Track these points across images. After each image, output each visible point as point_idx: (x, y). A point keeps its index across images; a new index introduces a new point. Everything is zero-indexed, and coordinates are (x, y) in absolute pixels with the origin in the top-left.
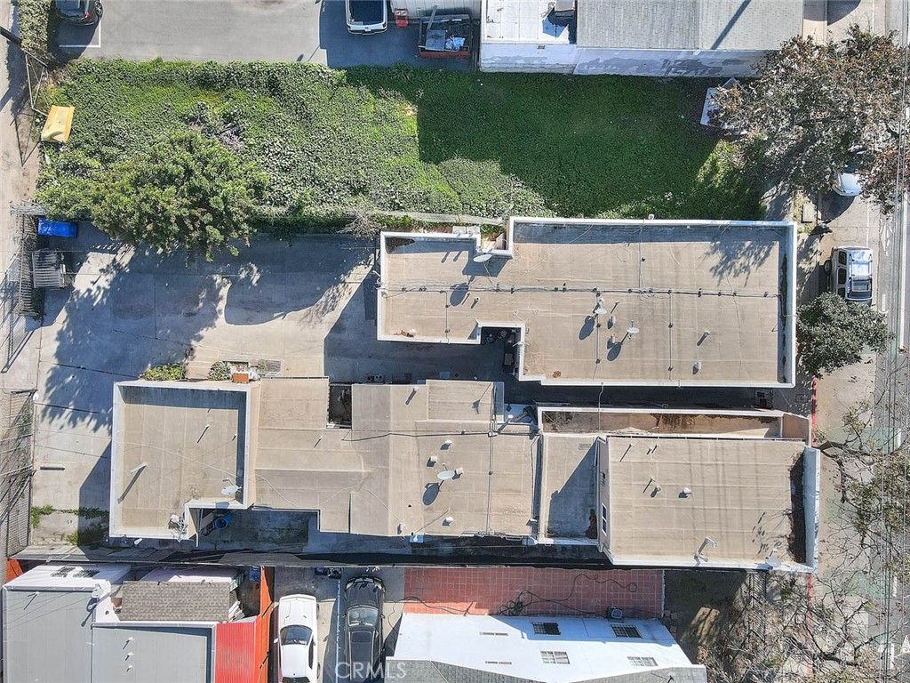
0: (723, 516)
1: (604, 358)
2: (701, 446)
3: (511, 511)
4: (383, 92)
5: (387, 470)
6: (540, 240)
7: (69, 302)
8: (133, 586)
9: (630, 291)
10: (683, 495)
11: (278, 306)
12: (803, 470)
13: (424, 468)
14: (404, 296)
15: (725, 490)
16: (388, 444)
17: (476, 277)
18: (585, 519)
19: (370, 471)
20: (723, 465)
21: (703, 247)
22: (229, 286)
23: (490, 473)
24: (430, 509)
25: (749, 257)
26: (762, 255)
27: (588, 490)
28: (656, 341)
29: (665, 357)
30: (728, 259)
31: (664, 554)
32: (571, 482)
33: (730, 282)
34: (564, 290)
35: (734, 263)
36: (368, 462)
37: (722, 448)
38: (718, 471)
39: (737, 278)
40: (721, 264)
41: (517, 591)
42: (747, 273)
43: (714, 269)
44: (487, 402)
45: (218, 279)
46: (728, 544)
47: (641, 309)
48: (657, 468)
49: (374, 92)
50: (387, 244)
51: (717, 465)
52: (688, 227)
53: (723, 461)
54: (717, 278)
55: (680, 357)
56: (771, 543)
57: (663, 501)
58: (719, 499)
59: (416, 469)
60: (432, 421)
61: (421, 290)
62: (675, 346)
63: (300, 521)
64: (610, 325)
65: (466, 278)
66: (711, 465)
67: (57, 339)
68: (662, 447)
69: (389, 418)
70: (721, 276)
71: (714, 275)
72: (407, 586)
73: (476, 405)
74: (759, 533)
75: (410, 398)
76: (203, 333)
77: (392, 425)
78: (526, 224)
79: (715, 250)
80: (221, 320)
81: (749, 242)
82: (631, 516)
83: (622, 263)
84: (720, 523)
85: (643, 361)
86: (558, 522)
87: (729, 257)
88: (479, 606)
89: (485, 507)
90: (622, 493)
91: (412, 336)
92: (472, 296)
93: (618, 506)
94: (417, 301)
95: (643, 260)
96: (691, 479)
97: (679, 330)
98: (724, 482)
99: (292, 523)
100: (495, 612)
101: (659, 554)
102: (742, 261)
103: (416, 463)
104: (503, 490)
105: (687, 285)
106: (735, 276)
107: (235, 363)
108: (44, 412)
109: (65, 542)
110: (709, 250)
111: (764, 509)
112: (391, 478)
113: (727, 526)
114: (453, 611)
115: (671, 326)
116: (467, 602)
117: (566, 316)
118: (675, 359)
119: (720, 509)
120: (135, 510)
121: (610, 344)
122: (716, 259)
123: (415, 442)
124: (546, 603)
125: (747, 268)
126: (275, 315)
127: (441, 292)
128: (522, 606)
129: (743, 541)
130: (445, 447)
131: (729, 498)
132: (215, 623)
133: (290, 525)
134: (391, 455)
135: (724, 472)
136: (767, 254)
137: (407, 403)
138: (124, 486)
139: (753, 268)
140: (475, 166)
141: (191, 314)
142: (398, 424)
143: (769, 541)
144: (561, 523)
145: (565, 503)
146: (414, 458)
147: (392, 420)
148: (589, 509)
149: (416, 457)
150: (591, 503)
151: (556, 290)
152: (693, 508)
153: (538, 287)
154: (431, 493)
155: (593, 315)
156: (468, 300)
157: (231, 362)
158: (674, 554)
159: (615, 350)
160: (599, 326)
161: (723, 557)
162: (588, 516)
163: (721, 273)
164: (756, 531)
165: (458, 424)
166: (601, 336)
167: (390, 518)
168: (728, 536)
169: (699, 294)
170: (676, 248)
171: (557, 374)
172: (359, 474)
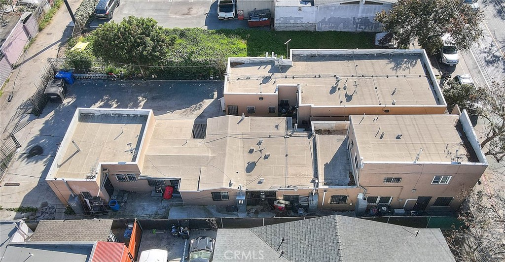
0: (424, 146)
1: (344, 101)
2: (402, 117)
3: (301, 176)
4: (231, 35)
5: (225, 153)
6: (306, 61)
7: (57, 108)
8: (46, 223)
9: (353, 76)
10: (398, 138)
11: (170, 108)
12: (462, 126)
13: (247, 154)
14: (239, 82)
15: (422, 135)
16: (226, 141)
17: (275, 74)
18: (346, 177)
19: (214, 155)
20: (417, 125)
21: (384, 61)
22: (145, 101)
23: (286, 155)
24: (250, 175)
25: (407, 64)
26: (414, 63)
27: (346, 162)
28: (370, 94)
29: (376, 100)
30: (398, 65)
32: (335, 158)
33: (401, 73)
34: (320, 77)
35: (401, 66)
36: (214, 151)
37: (414, 118)
38: (415, 127)
40: (395, 67)
43: (393, 68)
45: (140, 98)
47: (359, 83)
49: (227, 36)
50: (231, 65)
51: (413, 125)
52: (375, 55)
53: (417, 123)
55: (384, 100)
57: (388, 141)
58: (419, 139)
59: (242, 154)
60: (252, 132)
61: (247, 79)
62: (380, 96)
63: (164, 210)
64: (345, 89)
65: (270, 74)
66: (410, 125)
67: (44, 124)
68: (381, 118)
71: (393, 70)
73: (277, 126)
74: (448, 153)
75: (240, 122)
77: (229, 132)
78: (298, 55)
79: (390, 62)
81: (406, 60)
83: (346, 67)
86: (330, 179)
89: (284, 173)
90: (363, 137)
92: (273, 80)
93: (362, 143)
95: (357, 66)
96: (401, 131)
97: (380, 90)
98: (420, 132)
99: (158, 211)
102: (404, 65)
103: (242, 151)
104: (294, 164)
105: (380, 74)
106: (403, 70)
108: (21, 157)
110: (387, 62)
111: (447, 143)
112: (227, 157)
113: (428, 151)
115: (376, 88)
117: (322, 86)
118: (381, 101)
119: (421, 143)
120: (65, 173)
121: (346, 96)
122: (392, 65)
123: (242, 142)
125: (408, 68)
126: (168, 112)
127: (257, 79)
129: (440, 157)
130: (259, 143)
131: (425, 138)
133: (157, 212)
134: (228, 146)
135: (418, 128)
136: (416, 63)
137: (238, 123)
138: (63, 160)
139: (411, 68)
144: (332, 180)
145: (333, 169)
146: (240, 149)
147: (229, 130)
148: (348, 172)
149: (242, 149)
150: (348, 169)
151: (315, 77)
152: (406, 143)
153: (306, 76)
154: (251, 167)
155: (336, 85)
156: (271, 82)
159: (349, 98)
160: (339, 89)
162: (348, 175)
163: (396, 70)
164: (446, 153)
165: (266, 133)
166: (341, 93)
167: (225, 178)
168: (430, 155)
169: (387, 77)
170: (372, 62)
172: (208, 157)
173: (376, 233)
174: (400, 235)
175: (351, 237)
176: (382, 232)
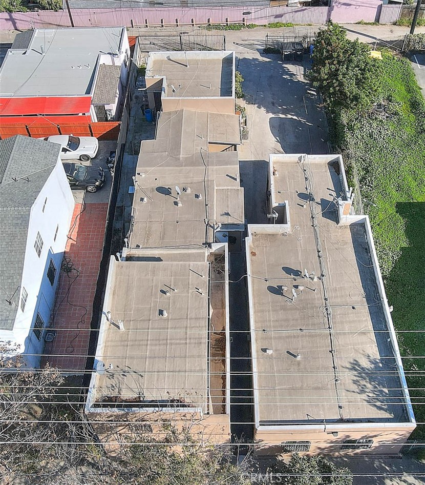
0: (141, 343)
1: (268, 284)
2: (202, 327)
5: (182, 166)
6: (355, 241)
9: (326, 299)
10: (161, 312)
11: (283, 139)
14: (300, 171)
15: (164, 344)
16: (199, 166)
17: (320, 206)
19: (181, 159)
20: (186, 343)
21: (374, 351)
23: (177, 222)
24: (153, 191)
25: (373, 392)
26: (378, 404)
28: (287, 320)
29: (274, 327)
30: (367, 374)
31: (113, 298)
33: (348, 377)
34: (319, 257)
35: (365, 379)
36: (187, 158)
37: (201, 343)
38: (180, 339)
39: (351, 381)
40: (362, 368)
41: (80, 269)
42: (358, 390)
44: (229, 220)
46: (117, 346)
47: (312, 308)
48: (184, 295)
50: (334, 163)
51: (186, 339)
52: (388, 340)
53: (190, 343)
54: (349, 366)
55: (275, 338)
56: (113, 382)
57: (157, 298)
58: (156, 340)
59: (181, 182)
60: (215, 191)
61: (306, 178)
62: (284, 333)
64: (296, 287)
65: (318, 200)
66: (186, 334)
67: (253, 58)
68: (201, 298)
69: (216, 166)
70: (351, 369)
71: (351, 363)
72: (95, 204)
73: (228, 214)
74: (124, 372)
75: (231, 177)
76: (262, 108)
77: (212, 167)
78: (365, 232)
79: (374, 362)
80: (271, 115)
81: (387, 392)
82: (146, 275)
83: (348, 294)
84: (136, 340)
85: (269, 311)
87: (370, 376)
88: (72, 245)
90: (165, 270)
91: (274, 175)
92: (306, 204)
93: (154, 267)
94: (298, 177)
95: (353, 308)
96: (175, 319)
97: (298, 336)
98: (171, 344)
100: (66, 255)
101: (114, 294)
102: (369, 385)
103: (186, 182)
104: (164, 230)
105: (339, 342)
106: (353, 380)
107: (246, 122)
109: (141, 64)
110: (372, 357)
111: (146, 375)
112: (177, 168)
113: (132, 345)
114: (72, 230)
115: (301, 330)
116: (77, 238)
117: (300, 258)
118: (273, 334)
119: (148, 340)
122: (365, 363)
123: (201, 181)
124: (67, 288)
125: (362, 391)
126: (278, 138)
127: (306, 188)
128: (68, 272)
129: (119, 357)
130: (197, 196)
131: (157, 348)
132: (92, 96)
134: (192, 168)
135: (180, 344)
136: (380, 408)
137: (227, 175)
139: (364, 396)
140: (401, 232)
141: (273, 104)
142: (212, 171)
143: (116, 380)
146: (189, 180)
147: (215, 168)
149: (190, 182)
151: (319, 252)
152: (149, 320)
153: (319, 240)
154: (164, 191)
155: (302, 275)
156: (302, 202)
157: (246, 120)
158: (112, 305)
159: (277, 291)
160: (294, 279)
161: (106, 342)
163: (354, 369)
164: (127, 369)
165: (213, 201)
166: (286, 282)
168: (124, 346)
169: (332, 351)
171: (253, 254)
172: (179, 154)
173: (11, 251)
174: (10, 281)
175: (6, 222)
176: (12, 260)
